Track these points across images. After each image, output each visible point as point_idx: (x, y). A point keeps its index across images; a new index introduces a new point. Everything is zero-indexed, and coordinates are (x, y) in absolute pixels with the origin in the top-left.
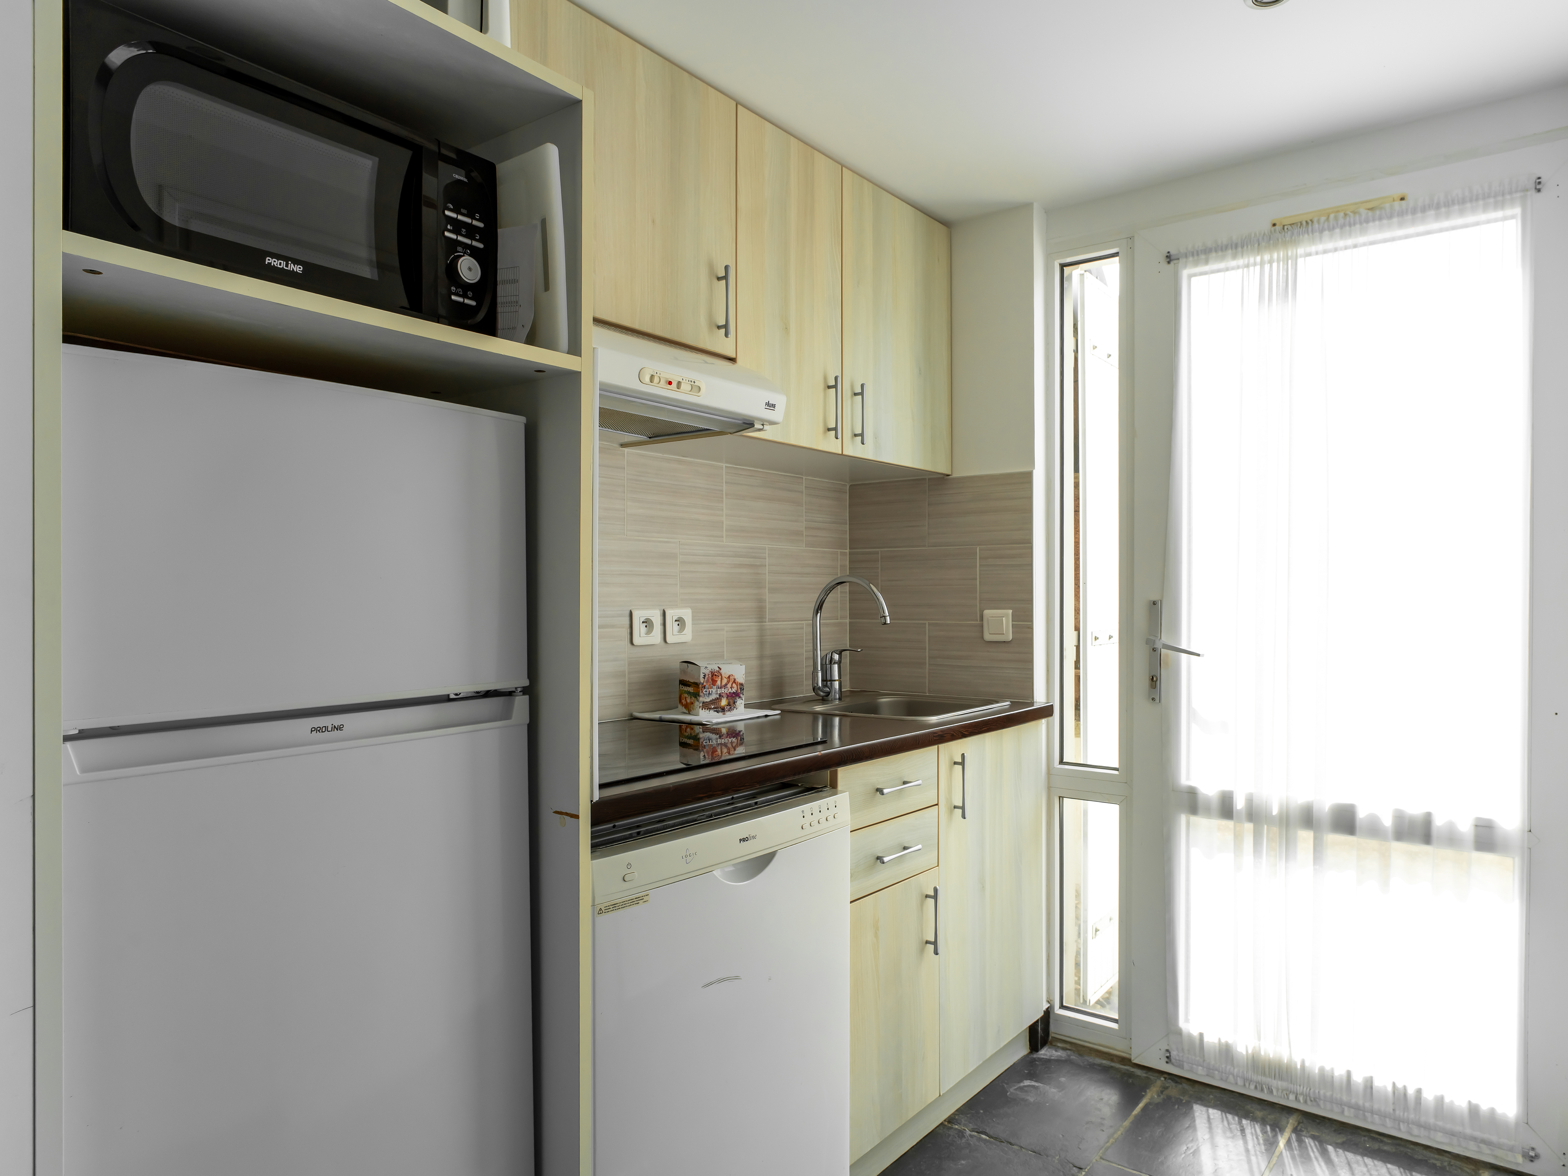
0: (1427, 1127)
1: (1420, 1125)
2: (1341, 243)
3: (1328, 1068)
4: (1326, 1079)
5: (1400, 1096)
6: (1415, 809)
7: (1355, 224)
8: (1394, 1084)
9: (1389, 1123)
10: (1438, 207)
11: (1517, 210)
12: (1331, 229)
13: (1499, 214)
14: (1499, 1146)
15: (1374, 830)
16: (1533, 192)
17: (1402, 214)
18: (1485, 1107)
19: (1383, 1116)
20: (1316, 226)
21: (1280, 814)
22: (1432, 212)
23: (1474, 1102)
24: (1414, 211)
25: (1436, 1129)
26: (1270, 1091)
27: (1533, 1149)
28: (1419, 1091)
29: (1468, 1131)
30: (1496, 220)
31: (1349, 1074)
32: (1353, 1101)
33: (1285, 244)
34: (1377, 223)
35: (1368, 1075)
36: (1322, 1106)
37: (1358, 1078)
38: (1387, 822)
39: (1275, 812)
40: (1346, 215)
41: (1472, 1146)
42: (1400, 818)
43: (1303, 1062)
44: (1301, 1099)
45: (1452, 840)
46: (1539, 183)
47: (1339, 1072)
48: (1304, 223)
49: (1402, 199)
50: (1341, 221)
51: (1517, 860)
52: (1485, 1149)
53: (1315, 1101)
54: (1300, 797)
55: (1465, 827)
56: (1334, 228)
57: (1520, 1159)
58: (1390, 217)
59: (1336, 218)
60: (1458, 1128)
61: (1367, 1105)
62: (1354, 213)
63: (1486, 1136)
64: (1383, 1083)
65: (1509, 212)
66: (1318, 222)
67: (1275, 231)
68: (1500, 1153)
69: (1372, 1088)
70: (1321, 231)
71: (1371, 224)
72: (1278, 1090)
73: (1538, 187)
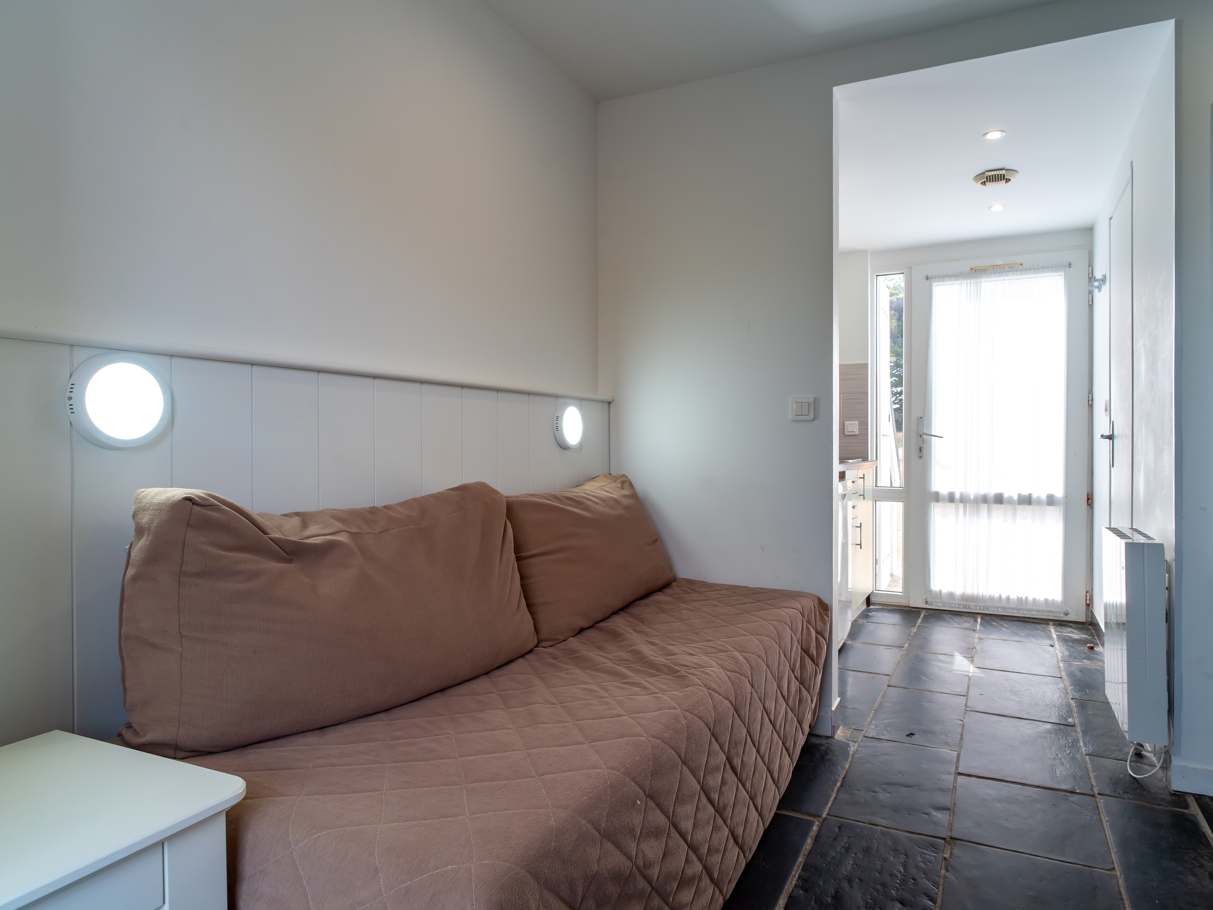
0: (1029, 610)
1: (1027, 610)
2: (998, 279)
3: (992, 594)
4: (991, 599)
5: (1020, 600)
6: (1025, 492)
7: (1004, 272)
8: (1017, 596)
9: (1015, 611)
10: (1034, 269)
11: (1063, 273)
12: (994, 273)
13: (1056, 274)
14: (1055, 612)
15: (1010, 501)
16: (1068, 267)
17: (1021, 270)
18: (1050, 599)
19: (1013, 609)
20: (989, 271)
21: (974, 499)
22: (1032, 271)
23: (1046, 598)
24: (1026, 270)
25: (1033, 610)
26: (970, 608)
27: (1067, 611)
28: (1027, 598)
29: (1045, 609)
30: (1055, 276)
31: (1000, 595)
32: (1002, 605)
33: (977, 277)
34: (1012, 273)
35: (1007, 595)
36: (990, 609)
37: (1004, 596)
38: (1016, 498)
39: (972, 498)
40: (1000, 268)
41: (1046, 614)
42: (1020, 496)
43: (982, 594)
44: (982, 608)
45: (1039, 502)
46: (1070, 265)
47: (997, 595)
48: (984, 270)
49: (1021, 265)
50: (998, 271)
51: (1062, 508)
52: (1051, 614)
53: (987, 608)
54: (982, 491)
55: (1044, 497)
56: (995, 273)
57: (1063, 615)
58: (1017, 271)
59: (997, 270)
60: (1041, 608)
61: (1007, 606)
62: (1003, 268)
63: (1051, 609)
64: (1013, 596)
65: (1060, 273)
66: (990, 270)
67: (972, 271)
68: (1055, 615)
69: (1009, 599)
70: (991, 273)
71: (1010, 273)
72: (972, 606)
73: (1070, 266)
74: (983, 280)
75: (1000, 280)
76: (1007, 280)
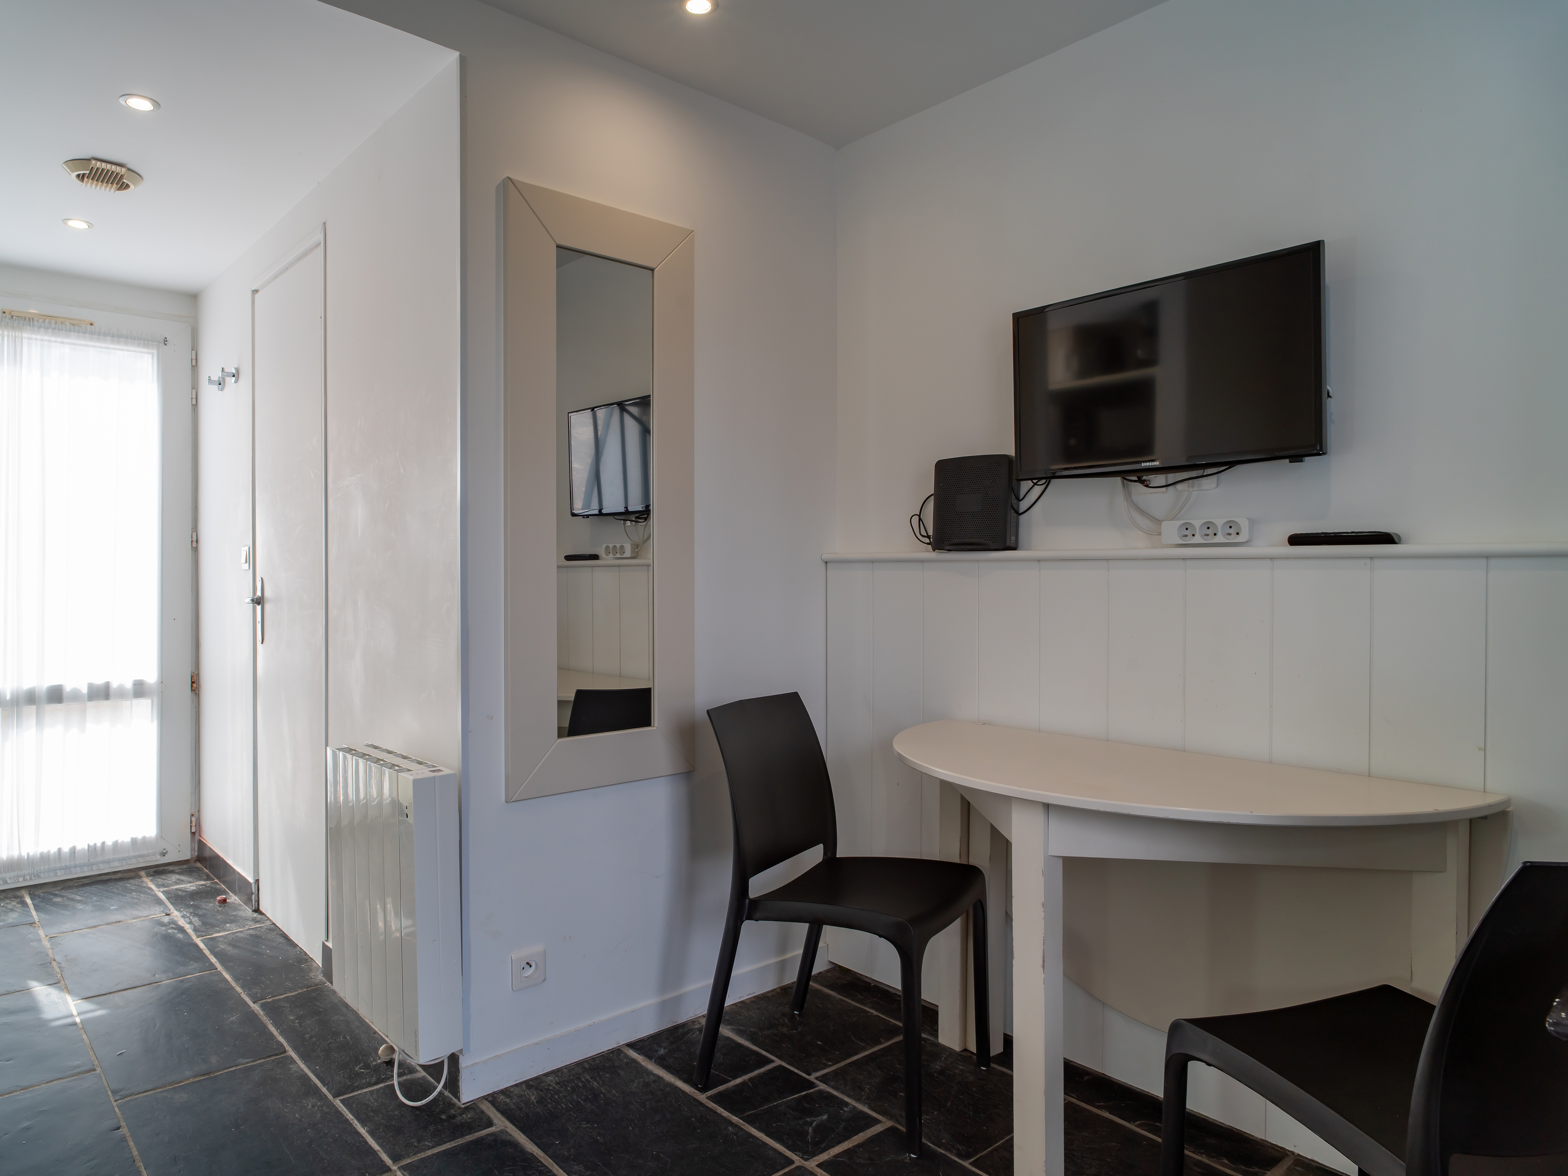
0: (108, 862)
1: (104, 862)
2: (53, 339)
3: (45, 851)
4: (45, 859)
5: (92, 850)
6: (99, 681)
7: (62, 330)
8: (88, 845)
9: (86, 869)
10: (113, 336)
11: (155, 352)
12: (47, 328)
13: (146, 350)
14: (148, 855)
15: (76, 696)
16: (163, 344)
17: (92, 333)
18: (139, 836)
19: (82, 866)
20: (36, 323)
21: (12, 699)
22: (109, 338)
23: (134, 837)
24: (99, 334)
25: (114, 860)
26: (6, 882)
27: (165, 849)
28: (103, 843)
29: (132, 854)
30: (144, 353)
31: (60, 850)
32: (63, 865)
33: (13, 328)
34: (76, 334)
35: (71, 846)
36: (42, 876)
37: (66, 849)
38: (85, 690)
40: (56, 322)
41: (134, 861)
42: (91, 687)
43: (28, 854)
44: (28, 878)
45: (122, 694)
46: (167, 341)
47: (53, 850)
48: (28, 319)
49: (91, 324)
50: (53, 325)
51: (155, 700)
52: (141, 860)
53: (38, 876)
54: (27, 685)
55: (129, 685)
56: (48, 328)
57: (159, 857)
58: (85, 333)
59: (50, 323)
60: (126, 855)
61: (72, 864)
62: (62, 323)
63: (142, 853)
64: (82, 845)
65: (151, 351)
66: (38, 321)
67: (6, 317)
68: (148, 859)
69: (75, 852)
70: (40, 327)
71: (72, 333)
72: (10, 878)
73: (166, 343)
74: (25, 335)
75: (56, 342)
76: (68, 343)
